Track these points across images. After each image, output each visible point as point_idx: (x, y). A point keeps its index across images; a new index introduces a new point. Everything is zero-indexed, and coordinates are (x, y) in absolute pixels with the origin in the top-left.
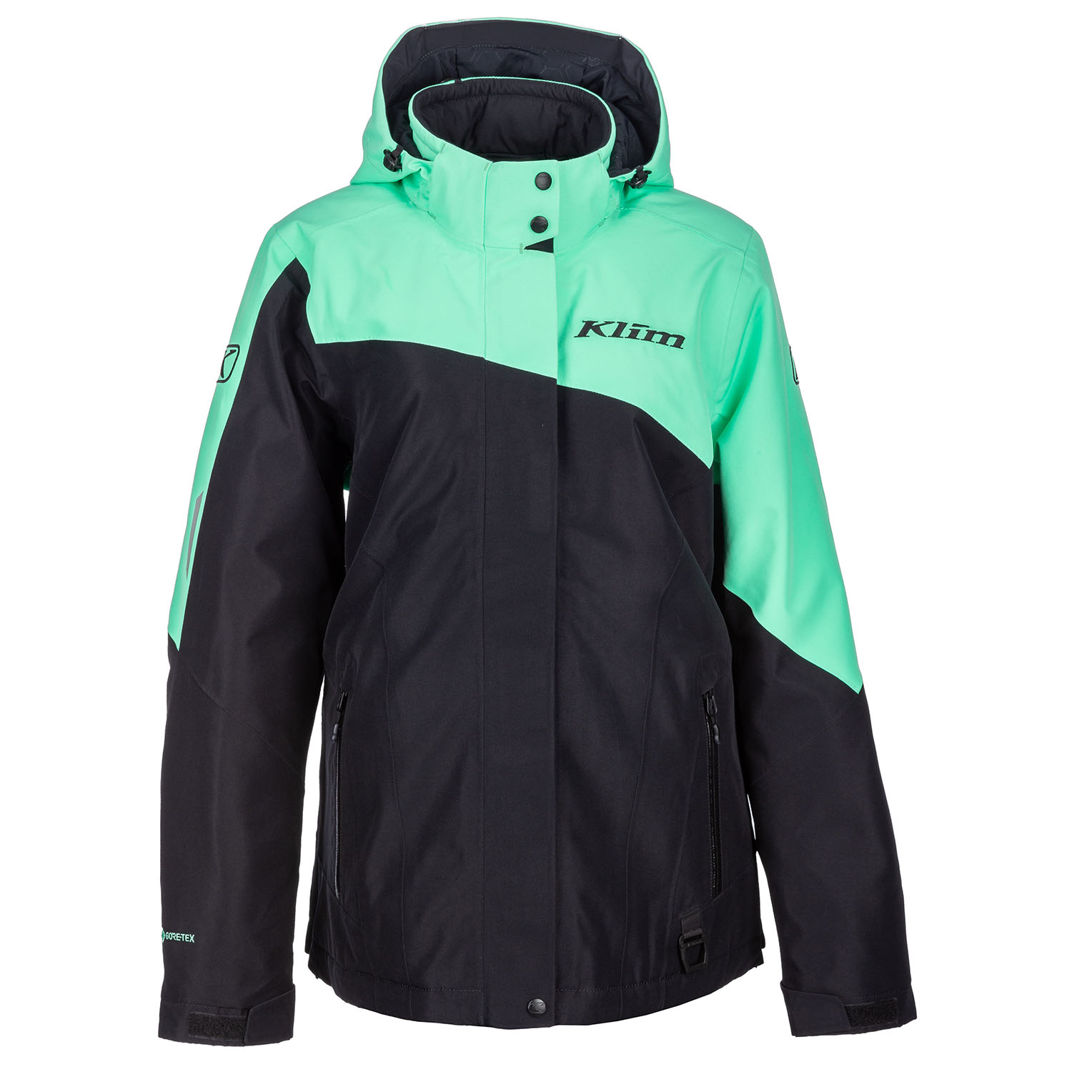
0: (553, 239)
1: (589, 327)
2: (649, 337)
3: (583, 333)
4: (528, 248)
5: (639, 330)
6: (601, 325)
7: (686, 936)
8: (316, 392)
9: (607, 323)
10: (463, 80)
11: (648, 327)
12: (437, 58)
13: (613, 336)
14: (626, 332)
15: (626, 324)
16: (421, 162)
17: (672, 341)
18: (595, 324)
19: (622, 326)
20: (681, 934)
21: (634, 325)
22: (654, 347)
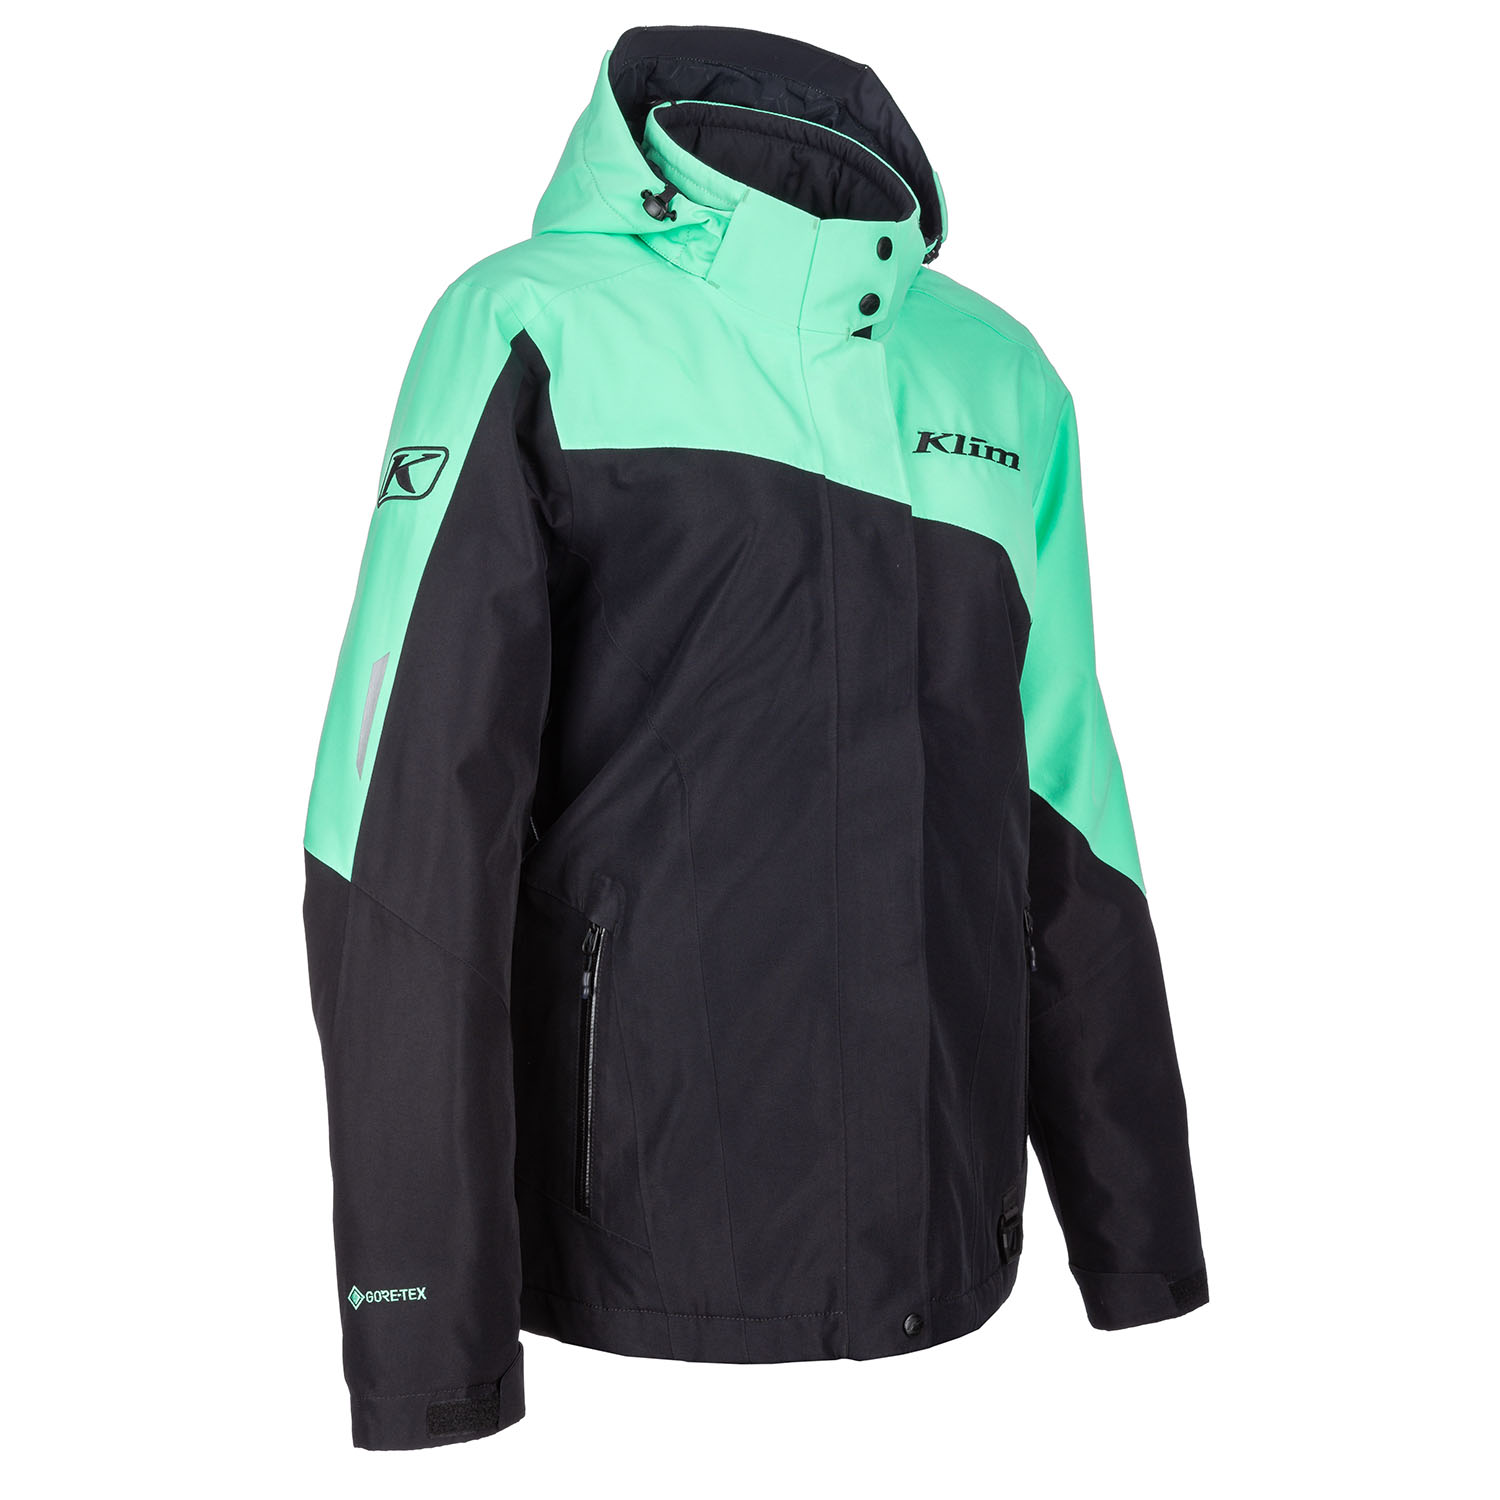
0: (871, 327)
1: (927, 441)
2: (989, 455)
3: (922, 448)
4: (853, 334)
5: (979, 446)
6: (941, 437)
7: (1007, 1216)
10: (677, 103)
11: (987, 442)
13: (954, 452)
14: (967, 448)
15: (966, 437)
16: (707, 211)
17: (1009, 460)
18: (932, 436)
19: (962, 439)
20: (1003, 1215)
21: (974, 439)
22: (994, 467)
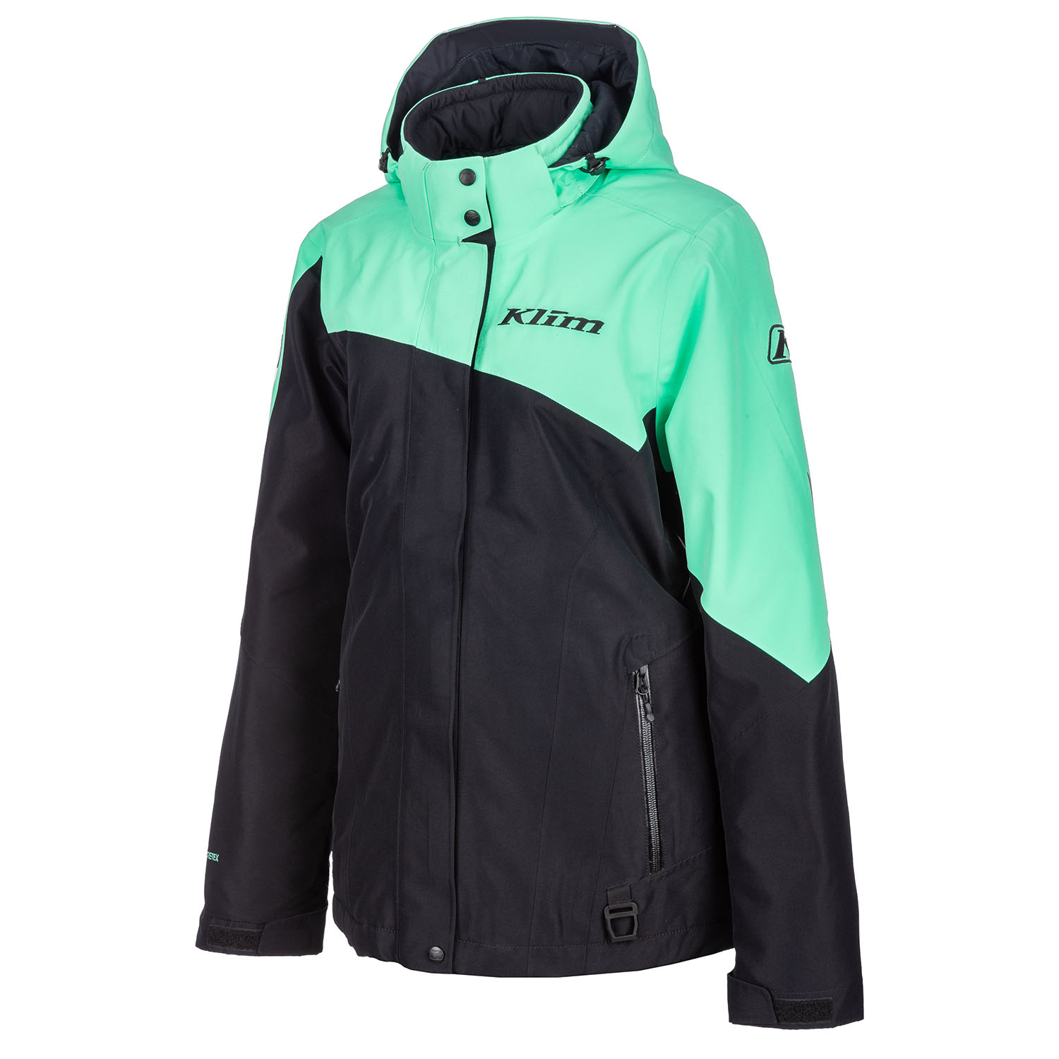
1: (514, 314)
2: (564, 324)
3: (505, 321)
4: (464, 241)
5: (557, 317)
6: (523, 312)
7: (611, 907)
8: (340, 376)
9: (528, 310)
10: (487, 79)
11: (567, 313)
12: (475, 60)
13: (530, 323)
14: (544, 318)
15: (546, 311)
17: (589, 326)
18: (519, 311)
19: (541, 312)
20: (608, 905)
21: (553, 312)
22: (570, 333)
